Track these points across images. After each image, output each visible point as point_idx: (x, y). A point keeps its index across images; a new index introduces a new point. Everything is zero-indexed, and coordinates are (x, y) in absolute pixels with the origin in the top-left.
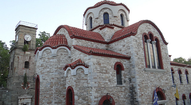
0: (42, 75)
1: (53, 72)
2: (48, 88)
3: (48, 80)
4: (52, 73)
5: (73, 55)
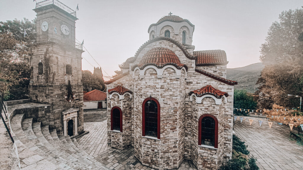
0: (163, 99)
1: (177, 96)
2: (170, 113)
3: (171, 105)
4: (175, 96)
5: (192, 78)
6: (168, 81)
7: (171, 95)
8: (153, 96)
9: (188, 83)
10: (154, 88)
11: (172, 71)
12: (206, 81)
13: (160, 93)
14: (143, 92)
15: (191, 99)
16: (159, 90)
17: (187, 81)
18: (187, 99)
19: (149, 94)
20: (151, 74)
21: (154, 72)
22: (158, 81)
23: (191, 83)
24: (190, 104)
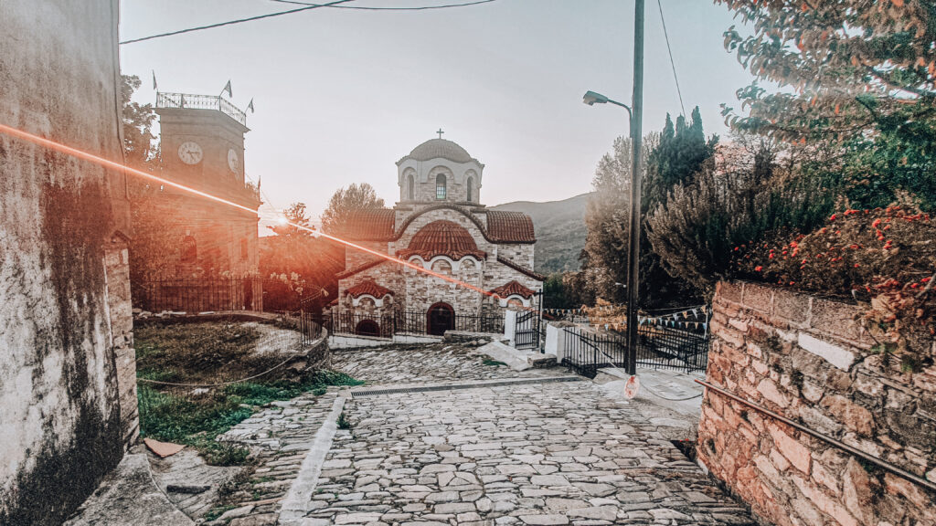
0: (459, 303)
1: (475, 298)
3: (468, 312)
5: (493, 270)
6: (466, 278)
7: (469, 298)
8: (444, 301)
9: (488, 278)
10: (447, 288)
11: (470, 263)
12: (510, 275)
13: (454, 296)
14: (428, 293)
15: (491, 301)
16: (454, 291)
17: (486, 274)
18: (485, 301)
19: (438, 298)
20: (442, 269)
21: (447, 266)
22: (452, 279)
23: (492, 277)
24: (489, 308)
